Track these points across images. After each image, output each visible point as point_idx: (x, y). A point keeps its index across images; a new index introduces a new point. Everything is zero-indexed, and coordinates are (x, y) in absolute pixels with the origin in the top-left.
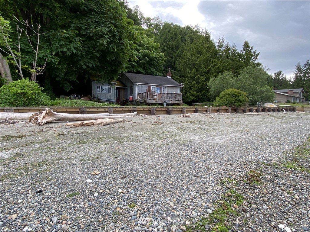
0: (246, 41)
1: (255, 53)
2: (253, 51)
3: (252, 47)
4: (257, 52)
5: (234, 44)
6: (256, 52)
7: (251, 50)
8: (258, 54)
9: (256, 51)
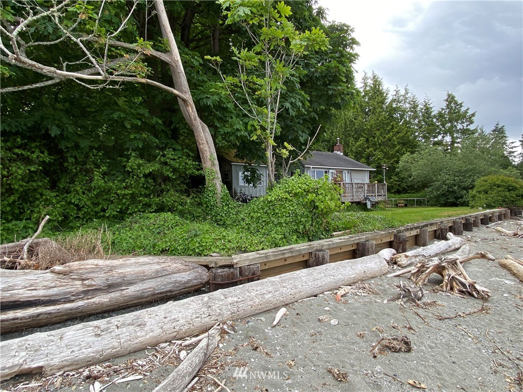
0: (450, 93)
1: (466, 112)
2: (463, 109)
3: (461, 104)
4: (470, 113)
5: (426, 98)
6: (468, 111)
7: (460, 108)
8: (473, 115)
9: (468, 109)
